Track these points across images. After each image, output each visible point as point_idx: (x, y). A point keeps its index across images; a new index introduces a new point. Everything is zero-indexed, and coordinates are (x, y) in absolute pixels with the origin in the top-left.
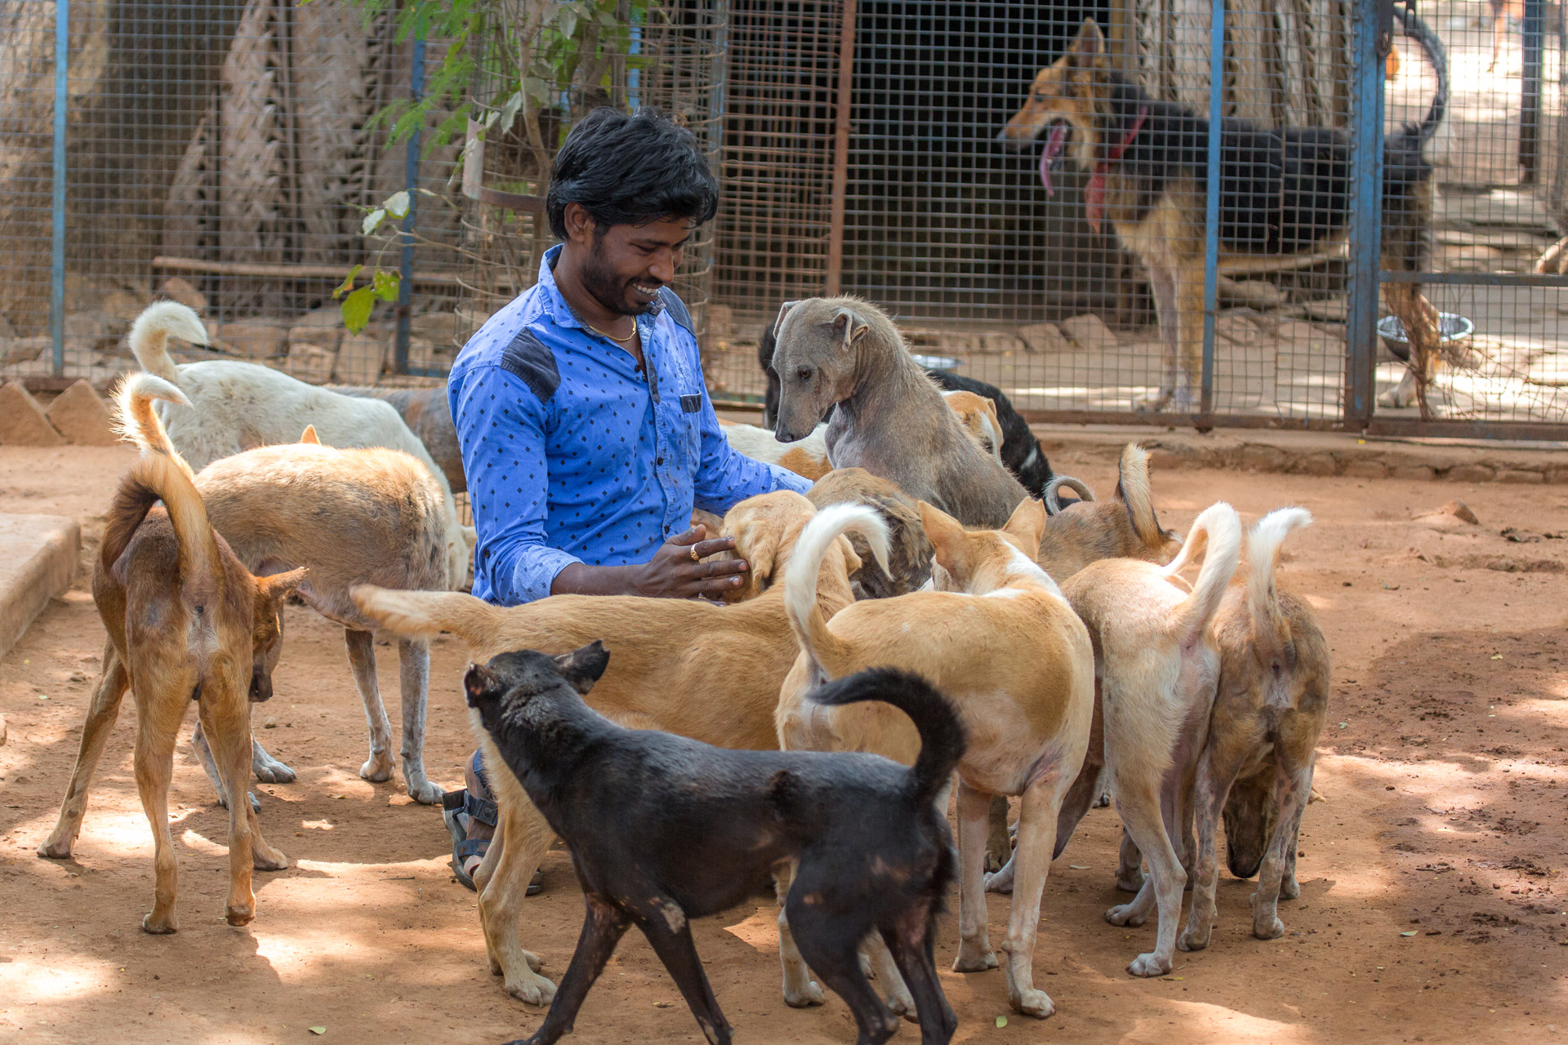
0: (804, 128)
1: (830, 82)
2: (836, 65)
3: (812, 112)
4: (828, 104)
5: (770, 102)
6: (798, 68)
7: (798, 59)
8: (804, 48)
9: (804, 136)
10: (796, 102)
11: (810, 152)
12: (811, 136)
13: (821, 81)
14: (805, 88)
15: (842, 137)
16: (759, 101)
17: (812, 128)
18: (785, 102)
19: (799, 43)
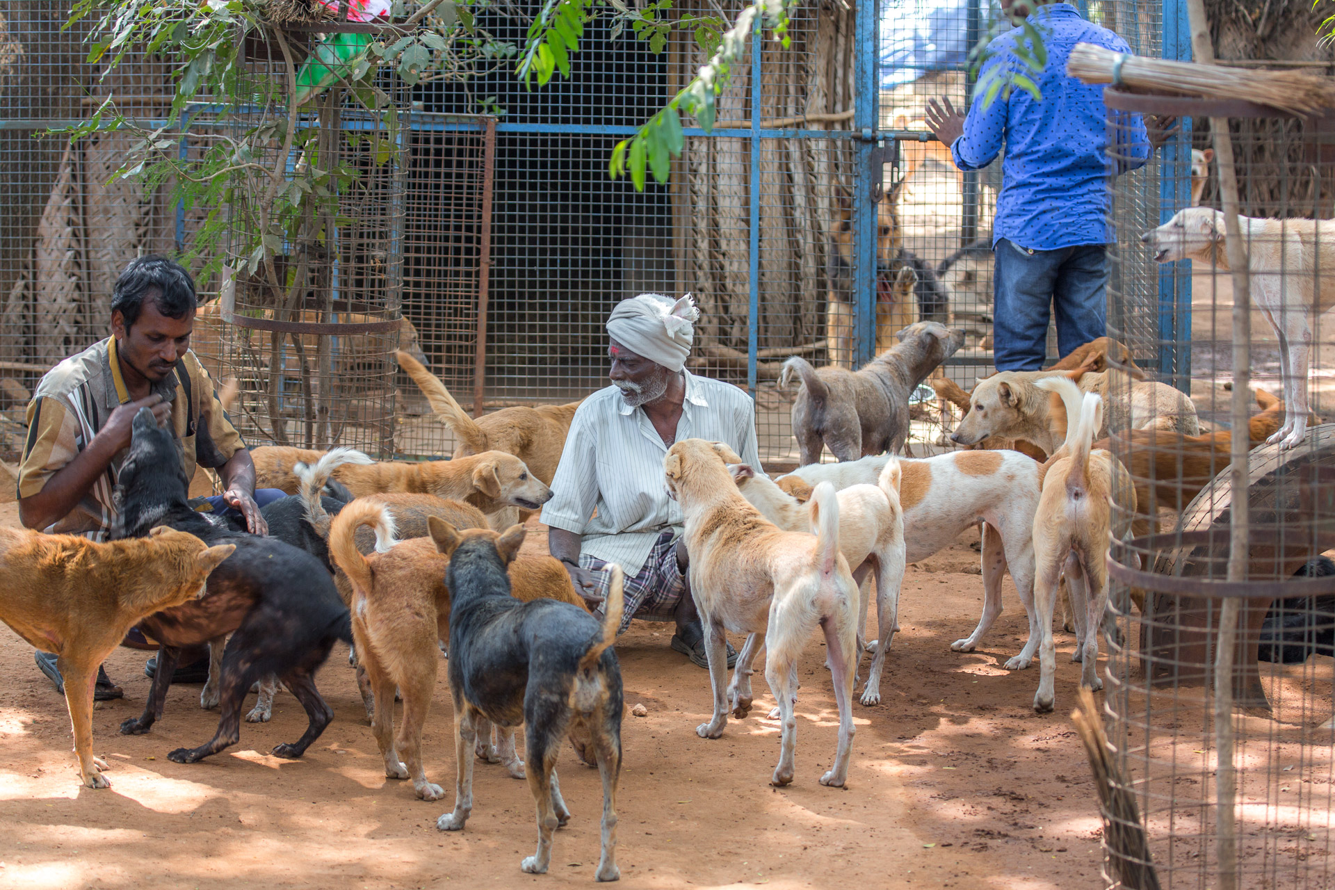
0: (457, 263)
1: (475, 229)
2: (480, 217)
3: (463, 251)
4: (474, 245)
5: (432, 244)
6: (452, 219)
7: (452, 213)
8: (456, 205)
9: (457, 268)
10: (451, 244)
11: (462, 280)
12: (463, 268)
13: (469, 229)
14: (458, 234)
15: (485, 268)
16: (424, 244)
17: (462, 262)
18: (443, 244)
19: (453, 202)
